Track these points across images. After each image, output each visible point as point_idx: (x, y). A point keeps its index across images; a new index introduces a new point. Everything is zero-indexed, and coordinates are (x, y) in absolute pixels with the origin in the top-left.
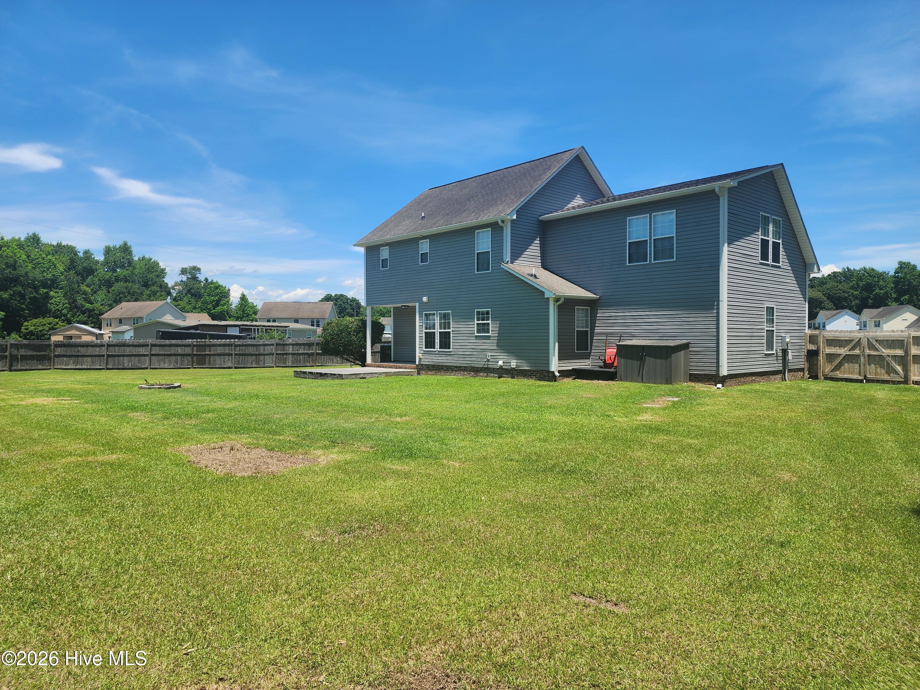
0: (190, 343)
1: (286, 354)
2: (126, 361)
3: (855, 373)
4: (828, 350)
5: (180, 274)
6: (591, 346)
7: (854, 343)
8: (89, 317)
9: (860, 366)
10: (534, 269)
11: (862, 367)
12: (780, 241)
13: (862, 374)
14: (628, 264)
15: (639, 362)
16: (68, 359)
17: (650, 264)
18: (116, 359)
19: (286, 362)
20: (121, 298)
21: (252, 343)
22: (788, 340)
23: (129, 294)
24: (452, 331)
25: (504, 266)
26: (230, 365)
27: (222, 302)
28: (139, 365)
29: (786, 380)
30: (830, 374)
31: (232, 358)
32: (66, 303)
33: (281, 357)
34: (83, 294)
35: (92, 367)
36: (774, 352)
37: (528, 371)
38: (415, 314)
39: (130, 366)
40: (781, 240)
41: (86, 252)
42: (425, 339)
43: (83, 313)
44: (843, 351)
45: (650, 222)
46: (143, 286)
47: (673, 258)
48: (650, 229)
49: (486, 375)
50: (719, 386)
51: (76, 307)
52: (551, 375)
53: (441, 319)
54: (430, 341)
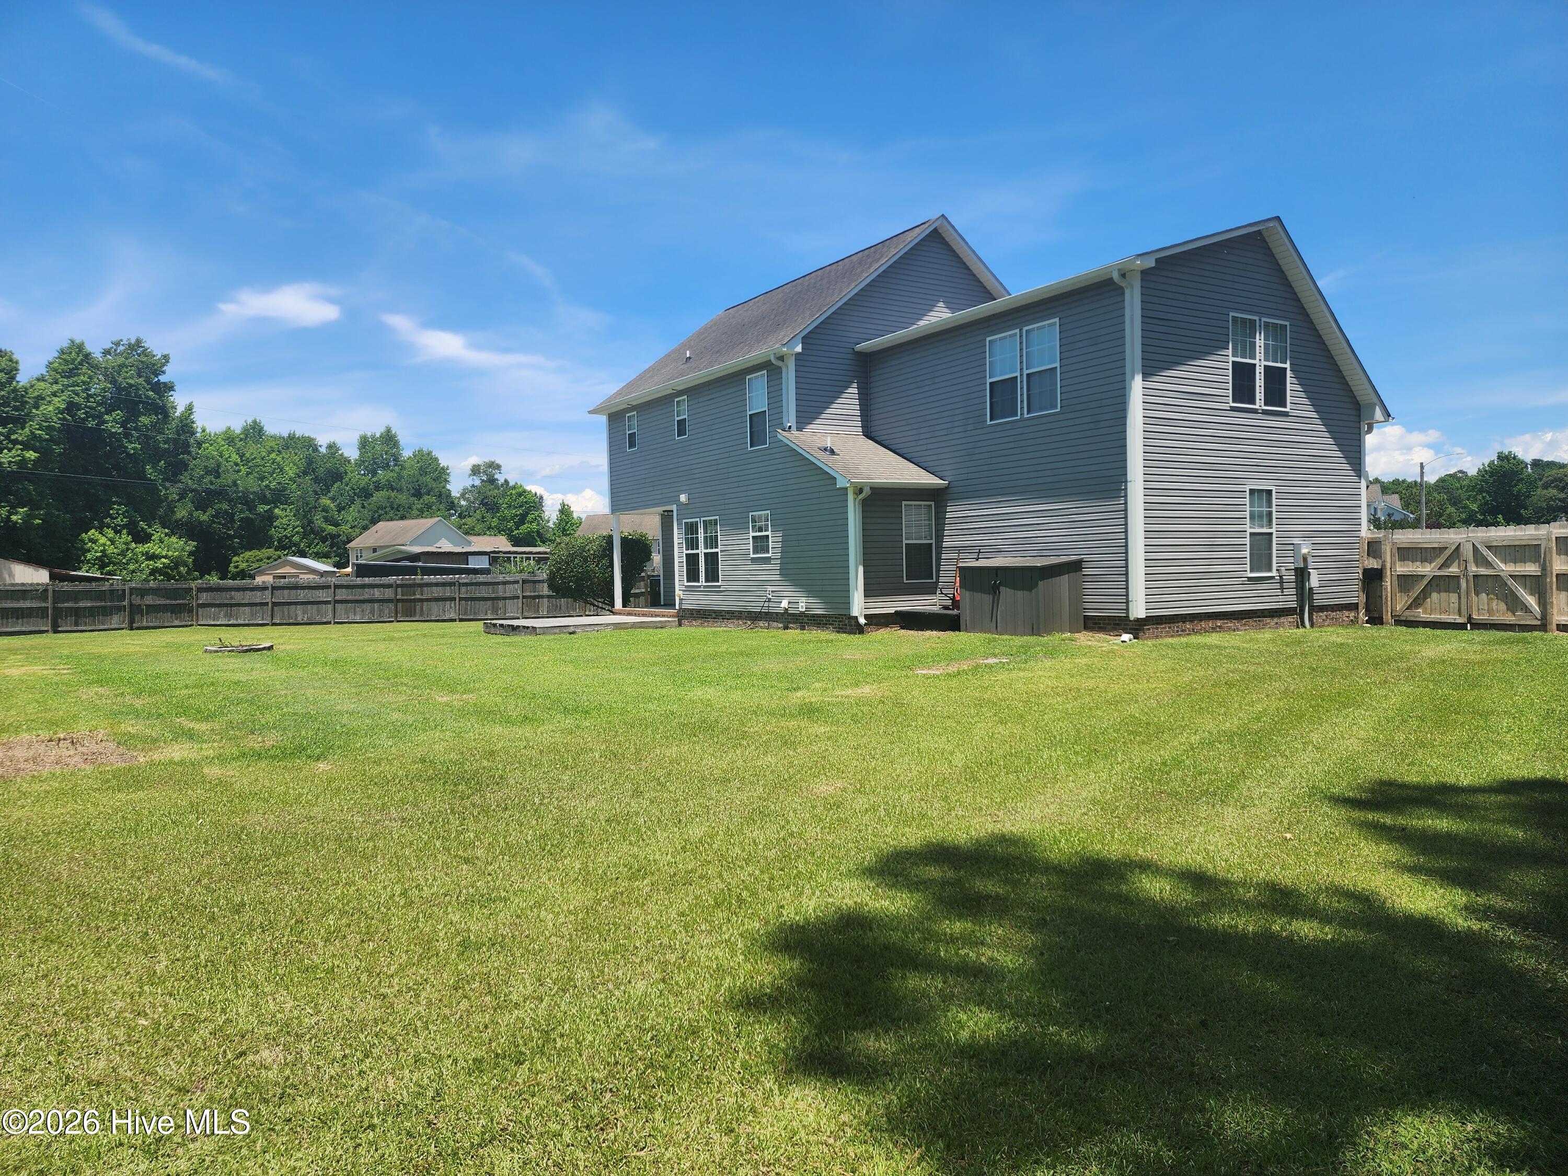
0: (392, 581)
1: (539, 597)
2: (299, 612)
3: (1451, 610)
4: (1402, 568)
5: (470, 475)
6: (938, 571)
7: (1448, 553)
8: (332, 546)
9: (1460, 598)
10: (829, 438)
11: (1464, 600)
12: (1287, 365)
13: (1464, 612)
14: (989, 423)
15: (991, 596)
16: (217, 609)
17: (1022, 420)
18: (286, 608)
19: (538, 611)
20: (380, 516)
21: (485, 580)
22: (1304, 551)
23: (392, 508)
24: (722, 551)
25: (782, 435)
26: (453, 615)
27: (530, 517)
28: (318, 619)
29: (1304, 627)
30: (1405, 614)
31: (455, 604)
32: (298, 526)
33: (531, 602)
34: (323, 510)
35: (251, 622)
36: (1274, 573)
37: (823, 617)
38: (673, 522)
39: (305, 619)
40: (1288, 362)
41: (332, 447)
42: (687, 566)
43: (323, 540)
44: (1427, 569)
45: (1021, 343)
46: (414, 495)
47: (1056, 407)
48: (1021, 356)
49: (767, 625)
50: (1126, 637)
51: (312, 531)
52: (853, 622)
53: (706, 531)
54: (692, 568)
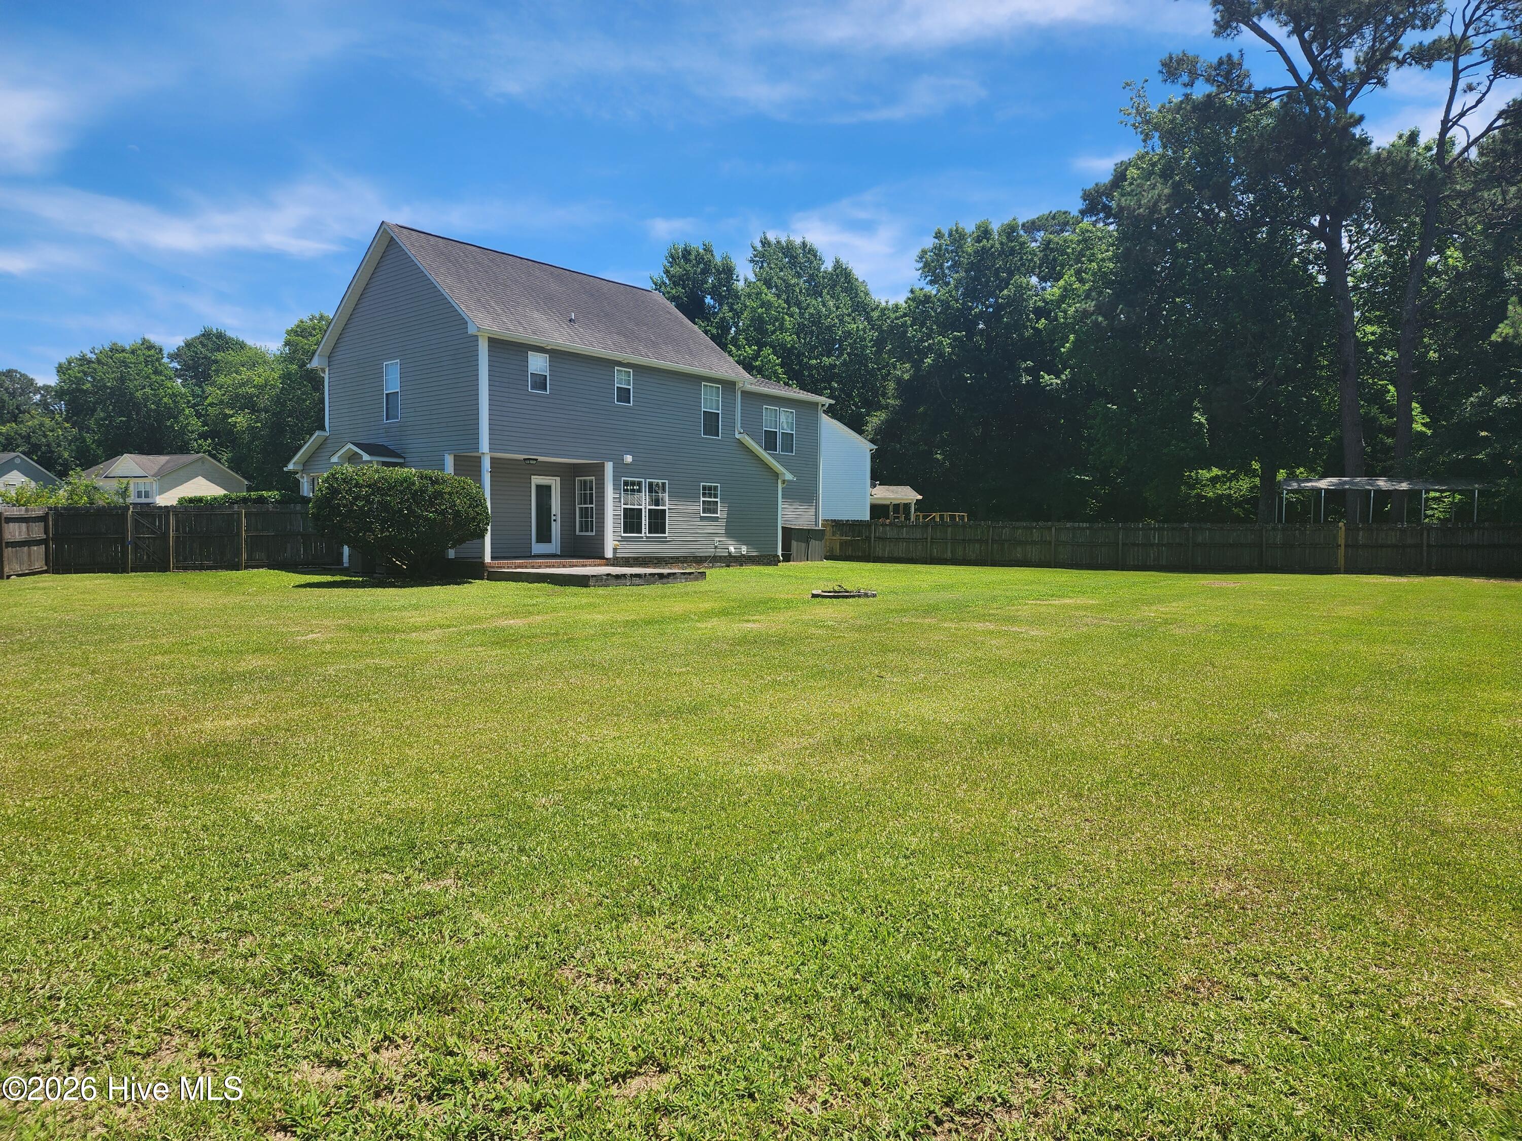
15: (806, 544)
17: (779, 454)
24: (668, 509)
25: (740, 437)
37: (756, 557)
42: (624, 519)
45: (780, 415)
47: (793, 452)
48: (780, 422)
49: (711, 565)
52: (776, 559)
53: (651, 491)
54: (631, 520)
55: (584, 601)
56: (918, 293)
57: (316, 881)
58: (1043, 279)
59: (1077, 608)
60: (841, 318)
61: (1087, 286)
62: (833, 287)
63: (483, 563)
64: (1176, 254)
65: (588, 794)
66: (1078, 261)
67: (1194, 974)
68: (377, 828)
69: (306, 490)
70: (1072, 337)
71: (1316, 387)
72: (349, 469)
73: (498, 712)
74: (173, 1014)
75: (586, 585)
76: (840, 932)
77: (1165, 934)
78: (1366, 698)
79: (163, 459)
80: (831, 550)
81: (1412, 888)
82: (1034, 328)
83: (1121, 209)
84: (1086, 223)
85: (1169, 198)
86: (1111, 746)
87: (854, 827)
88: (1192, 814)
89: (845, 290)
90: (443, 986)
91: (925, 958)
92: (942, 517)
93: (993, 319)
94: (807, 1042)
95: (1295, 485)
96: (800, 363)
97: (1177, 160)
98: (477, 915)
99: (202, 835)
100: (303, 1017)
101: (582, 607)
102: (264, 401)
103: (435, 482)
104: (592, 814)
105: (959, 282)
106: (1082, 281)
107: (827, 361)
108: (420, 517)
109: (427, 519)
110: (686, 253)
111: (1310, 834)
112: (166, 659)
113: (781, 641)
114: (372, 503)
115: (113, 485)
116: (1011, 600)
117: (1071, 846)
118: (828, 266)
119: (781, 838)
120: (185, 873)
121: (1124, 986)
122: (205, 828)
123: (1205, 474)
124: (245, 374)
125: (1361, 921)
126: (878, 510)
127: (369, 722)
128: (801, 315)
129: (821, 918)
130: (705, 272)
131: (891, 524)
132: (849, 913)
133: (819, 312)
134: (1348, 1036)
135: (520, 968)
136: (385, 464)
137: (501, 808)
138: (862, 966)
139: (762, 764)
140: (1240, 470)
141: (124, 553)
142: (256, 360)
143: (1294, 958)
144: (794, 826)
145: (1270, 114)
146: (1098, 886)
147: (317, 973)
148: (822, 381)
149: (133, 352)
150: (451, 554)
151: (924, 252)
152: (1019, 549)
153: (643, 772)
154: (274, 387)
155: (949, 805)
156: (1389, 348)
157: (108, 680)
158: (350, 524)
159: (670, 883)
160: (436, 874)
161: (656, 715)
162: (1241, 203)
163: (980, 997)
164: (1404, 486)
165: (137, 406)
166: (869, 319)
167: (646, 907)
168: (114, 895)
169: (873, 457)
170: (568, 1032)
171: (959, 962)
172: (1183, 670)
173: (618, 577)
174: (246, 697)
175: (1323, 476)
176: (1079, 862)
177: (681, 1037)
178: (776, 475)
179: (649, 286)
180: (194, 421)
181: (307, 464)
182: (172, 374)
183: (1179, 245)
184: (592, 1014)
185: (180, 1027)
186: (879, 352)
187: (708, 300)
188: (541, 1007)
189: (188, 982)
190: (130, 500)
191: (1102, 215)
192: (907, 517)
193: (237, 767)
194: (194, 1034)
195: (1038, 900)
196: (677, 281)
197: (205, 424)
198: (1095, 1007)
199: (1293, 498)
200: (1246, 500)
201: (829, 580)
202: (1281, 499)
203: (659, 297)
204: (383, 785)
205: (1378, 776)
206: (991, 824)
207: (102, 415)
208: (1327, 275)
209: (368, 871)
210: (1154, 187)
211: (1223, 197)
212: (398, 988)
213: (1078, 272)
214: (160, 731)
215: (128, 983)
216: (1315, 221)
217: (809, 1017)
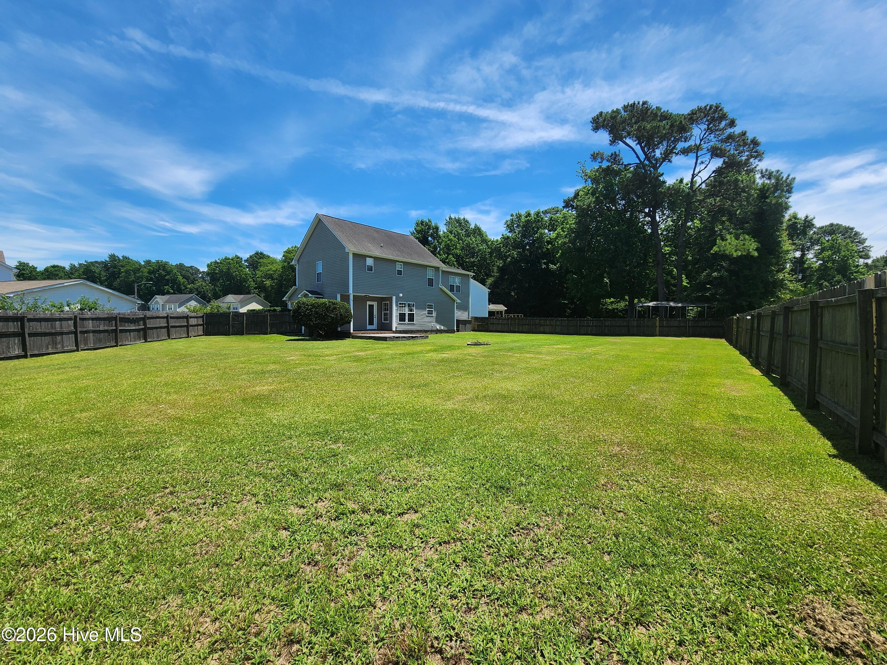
24: (415, 313)
38: (393, 302)
42: (399, 317)
53: (409, 307)
54: (402, 317)
55: (385, 346)
56: (504, 236)
57: (295, 443)
58: (549, 231)
59: (563, 349)
60: (477, 245)
61: (565, 233)
62: (474, 234)
63: (350, 332)
64: (597, 222)
65: (388, 415)
66: (562, 224)
67: (606, 480)
68: (315, 425)
69: (290, 307)
70: (560, 251)
71: (648, 270)
72: (304, 299)
73: (356, 385)
74: (247, 488)
75: (386, 341)
76: (479, 465)
77: (595, 466)
78: (667, 381)
79: (242, 296)
80: (474, 328)
81: (684, 450)
82: (547, 248)
83: (577, 206)
84: (565, 211)
85: (594, 202)
86: (575, 399)
87: (483, 427)
88: (605, 423)
89: (479, 235)
90: (339, 481)
91: (509, 474)
92: (514, 316)
93: (532, 245)
94: (467, 503)
95: (641, 305)
96: (462, 261)
97: (597, 189)
98: (350, 456)
99: (256, 427)
100: (291, 491)
101: (385, 348)
102: (275, 276)
103: (334, 304)
104: (390, 422)
105: (519, 232)
106: (564, 231)
107: (472, 260)
108: (329, 316)
109: (331, 317)
110: (422, 222)
111: (647, 430)
112: (243, 366)
113: (456, 361)
114: (312, 311)
115: (225, 305)
116: (539, 346)
117: (561, 435)
118: (472, 226)
119: (457, 431)
120: (250, 440)
121: (580, 485)
122: (257, 424)
123: (608, 300)
124: (270, 267)
125: (666, 462)
126: (491, 313)
127: (312, 388)
128: (463, 243)
129: (471, 459)
130: (429, 229)
131: (496, 318)
132: (482, 458)
133: (469, 242)
134: (661, 503)
135: (365, 475)
136: (316, 297)
137: (357, 419)
138: (486, 477)
139: (449, 405)
140: (621, 299)
141: (229, 329)
142: (273, 262)
143: (642, 475)
144: (461, 427)
145: (630, 172)
146: (571, 449)
147: (295, 475)
148: (470, 267)
149: (232, 259)
150: (339, 329)
151: (507, 221)
152: (542, 327)
153: (407, 407)
154: (279, 271)
155: (517, 420)
156: (674, 255)
157: (224, 373)
158: (304, 319)
159: (418, 447)
160: (335, 442)
161: (412, 387)
162: (620, 204)
163: (529, 488)
164: (680, 305)
165: (233, 278)
166: (487, 245)
167: (409, 455)
168: (227, 447)
169: (489, 294)
170: (382, 498)
171: (521, 475)
172: (601, 371)
173: (397, 337)
174: (270, 379)
175: (651, 301)
176: (564, 440)
177: (422, 501)
178: (454, 301)
179: (409, 234)
180: (252, 283)
181: (290, 298)
182: (245, 267)
183: (598, 219)
184: (391, 492)
185: (250, 493)
186: (491, 256)
187: (430, 238)
188: (373, 489)
189: (252, 477)
190: (231, 311)
191: (570, 208)
192: (502, 316)
193: (267, 403)
194: (254, 495)
195: (549, 454)
196: (418, 232)
197: (256, 284)
198: (570, 492)
199: (640, 309)
200: (624, 310)
201: (473, 339)
202: (636, 310)
203: (412, 238)
204: (317, 410)
205: (672, 409)
206: (533, 427)
207: (222, 281)
208: (651, 229)
209: (312, 440)
210: (589, 198)
211: (614, 202)
212: (323, 481)
213: (562, 228)
214: (241, 391)
215: (232, 477)
216: (647, 210)
217: (468, 495)
